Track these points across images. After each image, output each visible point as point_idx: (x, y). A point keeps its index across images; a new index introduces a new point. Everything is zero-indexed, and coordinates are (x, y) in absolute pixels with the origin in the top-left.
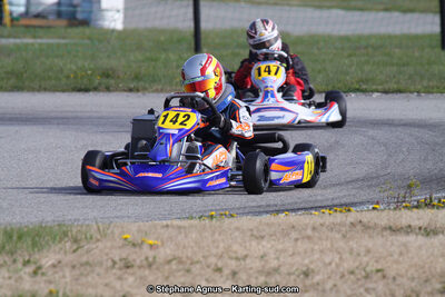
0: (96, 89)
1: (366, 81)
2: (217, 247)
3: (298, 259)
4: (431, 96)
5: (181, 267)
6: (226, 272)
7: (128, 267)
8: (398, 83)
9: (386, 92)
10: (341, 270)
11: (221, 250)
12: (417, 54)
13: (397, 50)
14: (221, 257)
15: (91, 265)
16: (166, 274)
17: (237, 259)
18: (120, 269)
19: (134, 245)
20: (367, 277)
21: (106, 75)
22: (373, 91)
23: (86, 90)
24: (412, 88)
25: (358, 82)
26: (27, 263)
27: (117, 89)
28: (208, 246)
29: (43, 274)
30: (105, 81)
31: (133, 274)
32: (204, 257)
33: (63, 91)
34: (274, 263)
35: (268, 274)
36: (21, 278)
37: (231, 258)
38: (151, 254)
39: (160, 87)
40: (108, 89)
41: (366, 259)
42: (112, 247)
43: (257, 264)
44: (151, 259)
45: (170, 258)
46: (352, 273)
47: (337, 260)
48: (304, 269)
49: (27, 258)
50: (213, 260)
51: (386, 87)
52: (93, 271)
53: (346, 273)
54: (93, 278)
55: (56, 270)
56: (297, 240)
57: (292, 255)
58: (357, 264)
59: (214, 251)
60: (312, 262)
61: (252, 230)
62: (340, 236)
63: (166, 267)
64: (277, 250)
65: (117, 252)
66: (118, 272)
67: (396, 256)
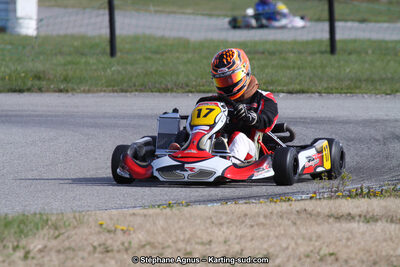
0: (29, 90)
1: (272, 83)
2: (184, 233)
3: (256, 244)
4: (331, 96)
5: (154, 251)
7: (108, 251)
8: (300, 84)
9: (290, 92)
10: (298, 253)
11: (188, 236)
12: (309, 59)
13: (292, 55)
14: (188, 241)
15: (74, 250)
17: (203, 244)
18: (102, 253)
19: (109, 232)
20: (322, 259)
21: (38, 77)
22: (278, 92)
23: (21, 91)
24: (313, 89)
26: (15, 248)
27: (48, 91)
28: (175, 232)
29: (33, 258)
30: (37, 82)
31: (113, 258)
32: (173, 242)
34: (237, 248)
36: (13, 261)
37: (197, 243)
38: (126, 239)
39: (87, 88)
40: (40, 90)
41: (317, 244)
42: (91, 234)
43: (222, 248)
44: (126, 244)
45: (144, 243)
46: (308, 256)
47: (293, 244)
48: (265, 252)
49: (15, 244)
50: (181, 245)
51: (291, 87)
52: (76, 255)
53: (302, 256)
54: (78, 261)
55: (43, 254)
56: (252, 226)
57: (252, 240)
58: (311, 248)
59: (182, 237)
60: (271, 247)
61: (211, 218)
62: (290, 223)
63: (142, 251)
64: (236, 236)
65: (95, 238)
66: (100, 256)
67: (344, 241)
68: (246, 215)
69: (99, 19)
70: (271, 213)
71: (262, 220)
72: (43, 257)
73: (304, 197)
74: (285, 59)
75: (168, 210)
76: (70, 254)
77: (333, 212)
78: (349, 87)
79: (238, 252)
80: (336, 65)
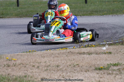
2: (33, 60)
3: (55, 62)
4: (84, 16)
5: (23, 66)
6: (36, 66)
7: (9, 66)
10: (67, 65)
11: (34, 61)
12: (79, 5)
13: (73, 4)
14: (34, 62)
16: (19, 68)
17: (38, 63)
18: (7, 67)
19: (10, 60)
20: (74, 66)
24: (79, 15)
28: (30, 60)
31: (10, 68)
32: (29, 63)
34: (49, 64)
35: (47, 67)
38: (14, 62)
39: (9, 16)
41: (73, 62)
42: (4, 61)
43: (44, 64)
44: (15, 64)
45: (20, 63)
46: (70, 65)
47: (66, 62)
48: (57, 65)
50: (32, 63)
56: (54, 57)
57: (53, 61)
58: (71, 63)
59: (32, 61)
60: (59, 63)
61: (41, 55)
62: (66, 56)
63: (19, 66)
64: (49, 60)
65: (5, 62)
66: (6, 68)
67: (81, 61)
68: (52, 54)
70: (60, 53)
71: (57, 55)
73: (72, 47)
75: (29, 53)
77: (79, 52)
78: (90, 14)
79: (48, 65)
80: (87, 7)
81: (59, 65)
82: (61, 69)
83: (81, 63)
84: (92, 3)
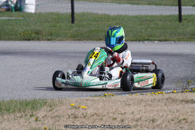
0: (33, 39)
1: (151, 36)
2: (112, 109)
3: (147, 114)
4: (180, 42)
5: (98, 118)
6: (119, 120)
7: (76, 118)
8: (165, 36)
9: (160, 41)
10: (168, 119)
11: (114, 110)
12: (169, 24)
13: (160, 22)
14: (114, 113)
15: (59, 117)
16: (93, 121)
17: (121, 114)
18: (73, 118)
19: (76, 108)
20: (179, 122)
21: (37, 33)
22: (154, 40)
23: (29, 40)
24: (171, 39)
25: (148, 36)
26: (31, 116)
27: (42, 40)
28: (108, 108)
29: (40, 120)
30: (37, 36)
31: (78, 121)
32: (107, 113)
33: (19, 40)
34: (138, 116)
35: (137, 121)
36: (30, 122)
37: (119, 114)
38: (84, 112)
39: (61, 38)
40: (38, 39)
41: (177, 114)
42: (67, 109)
43: (131, 116)
44: (85, 114)
45: (93, 114)
46: (173, 120)
47: (166, 115)
48: (152, 119)
49: (31, 114)
50: (111, 115)
51: (160, 38)
52: (61, 119)
53: (170, 120)
54: (62, 122)
55: (44, 119)
56: (145, 106)
57: (145, 112)
58: (174, 117)
59: (111, 111)
60: (154, 116)
61: (125, 102)
62: (163, 104)
63: (92, 118)
64: (138, 110)
65: (69, 111)
66: (72, 120)
67: (190, 113)
68: (142, 100)
69: (66, 5)
70: (154, 99)
71: (150, 103)
72: (45, 120)
73: (169, 91)
74: (156, 24)
75: (104, 97)
76: (57, 119)
77: (184, 99)
78: (189, 38)
79: (138, 118)
80: (182, 27)
81: (156, 120)
82: (159, 125)
83: (190, 117)
84: (189, 22)
